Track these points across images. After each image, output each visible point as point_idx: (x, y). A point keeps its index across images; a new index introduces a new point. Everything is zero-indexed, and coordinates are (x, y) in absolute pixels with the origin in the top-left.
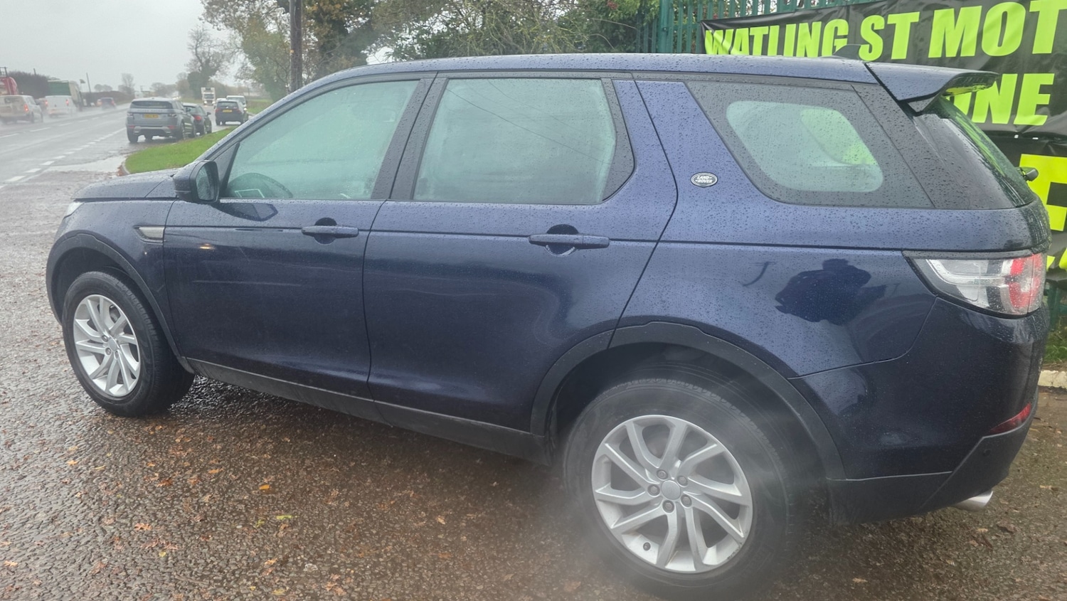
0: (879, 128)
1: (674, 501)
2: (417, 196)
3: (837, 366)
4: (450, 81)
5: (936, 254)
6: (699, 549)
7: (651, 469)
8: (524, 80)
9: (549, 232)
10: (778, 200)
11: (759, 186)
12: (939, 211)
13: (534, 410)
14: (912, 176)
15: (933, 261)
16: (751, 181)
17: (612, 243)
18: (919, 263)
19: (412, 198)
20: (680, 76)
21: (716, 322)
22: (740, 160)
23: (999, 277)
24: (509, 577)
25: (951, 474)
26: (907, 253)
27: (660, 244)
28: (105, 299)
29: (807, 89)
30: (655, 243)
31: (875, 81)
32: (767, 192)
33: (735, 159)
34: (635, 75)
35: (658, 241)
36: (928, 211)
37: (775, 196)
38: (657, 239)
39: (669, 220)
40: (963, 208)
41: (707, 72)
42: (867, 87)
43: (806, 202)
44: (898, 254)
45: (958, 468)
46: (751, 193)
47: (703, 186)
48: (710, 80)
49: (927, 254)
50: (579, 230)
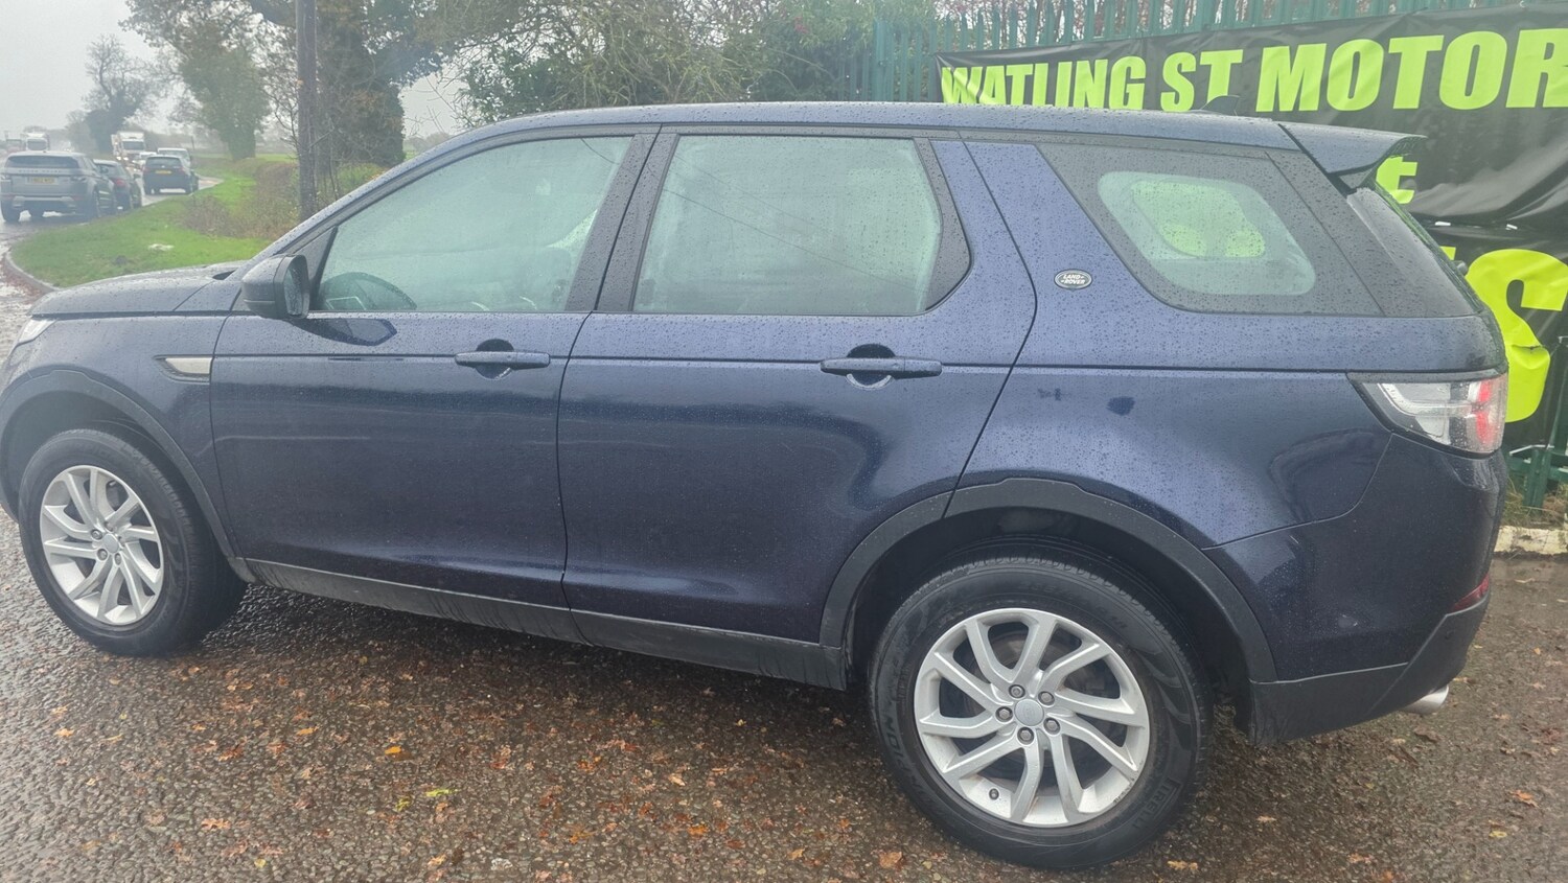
0: (1306, 210)
1: (1033, 728)
2: (639, 306)
3: (1263, 530)
4: (682, 138)
5: (1390, 375)
6: (1073, 792)
7: (1000, 684)
8: (796, 138)
9: (849, 356)
10: (1180, 308)
11: (1151, 289)
12: (1390, 320)
13: (826, 610)
14: (1352, 273)
15: (1385, 385)
16: (1139, 281)
17: (946, 369)
18: (1367, 387)
19: (631, 309)
20: (1028, 137)
21: (1101, 476)
22: (1121, 252)
23: (1463, 404)
24: (799, 853)
25: (1405, 666)
26: (1352, 376)
27: (1016, 371)
28: (99, 472)
29: (1206, 157)
30: (1008, 369)
31: (1297, 147)
32: (1162, 296)
33: (1115, 252)
34: (965, 134)
35: (1012, 366)
36: (1376, 319)
37: (1175, 302)
38: (1012, 362)
39: (1027, 336)
40: (1418, 315)
41: (1066, 131)
42: (1286, 155)
43: (1215, 309)
44: (1343, 376)
45: (1415, 658)
46: (1139, 297)
47: (1073, 288)
48: (1071, 143)
49: (1379, 376)
50: (895, 351)
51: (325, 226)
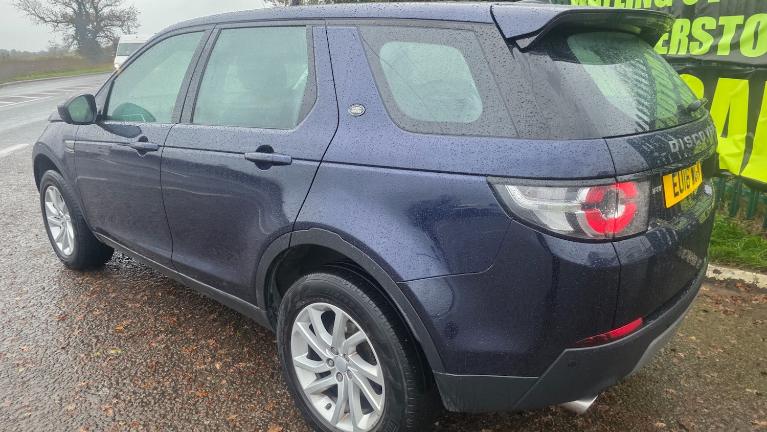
0: (486, 65)
1: (343, 374)
2: (195, 121)
3: (435, 275)
4: (223, 30)
5: (512, 180)
6: (355, 415)
8: (262, 28)
9: (258, 151)
10: (403, 129)
11: (392, 116)
12: (521, 141)
13: (256, 290)
14: (505, 108)
15: (510, 187)
16: (388, 112)
17: (294, 161)
18: (499, 188)
19: (191, 122)
20: (355, 21)
21: (350, 231)
22: (382, 93)
23: (575, 203)
25: (539, 379)
26: (490, 179)
27: (323, 164)
28: (56, 189)
29: (439, 30)
30: (319, 163)
31: (492, 21)
32: (397, 121)
33: (379, 93)
34: (327, 21)
35: (321, 161)
36: (512, 140)
37: (402, 125)
38: (320, 159)
39: (329, 144)
40: (543, 138)
41: (373, 18)
42: (483, 26)
43: (423, 131)
44: (483, 179)
45: (544, 375)
46: (385, 123)
47: (356, 116)
48: (374, 25)
49: (506, 179)
50: (275, 150)
51: (109, 82)
